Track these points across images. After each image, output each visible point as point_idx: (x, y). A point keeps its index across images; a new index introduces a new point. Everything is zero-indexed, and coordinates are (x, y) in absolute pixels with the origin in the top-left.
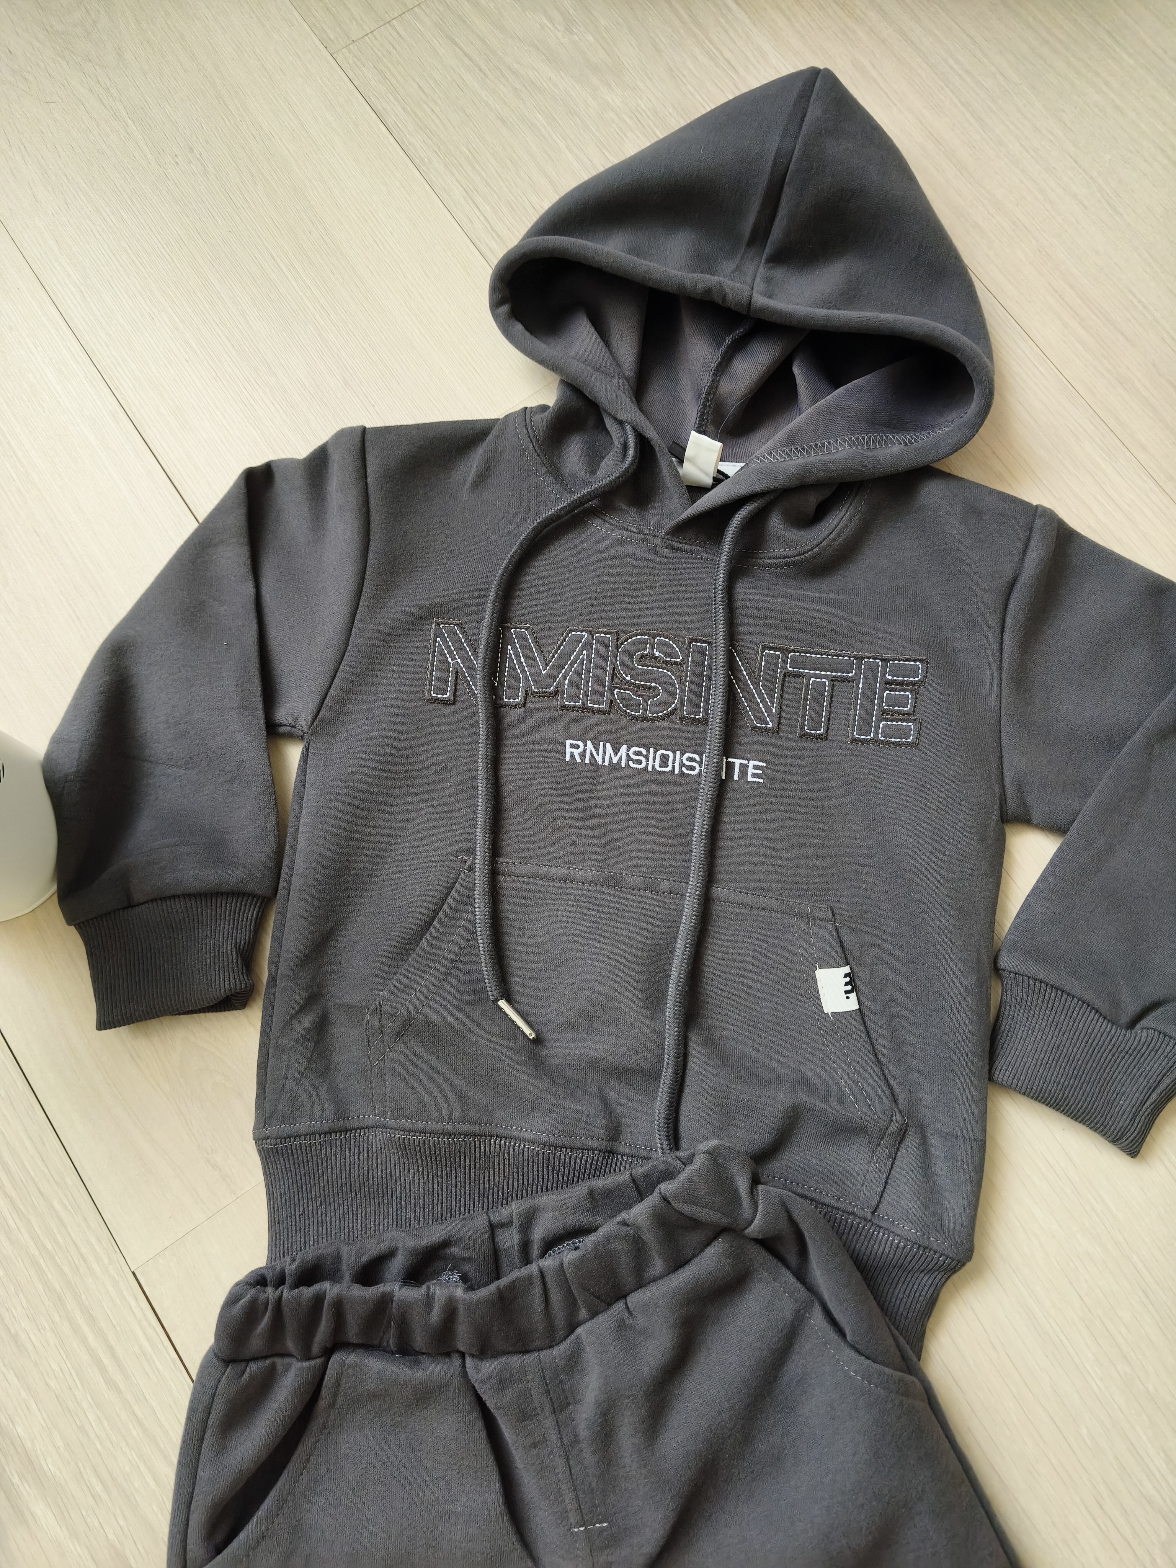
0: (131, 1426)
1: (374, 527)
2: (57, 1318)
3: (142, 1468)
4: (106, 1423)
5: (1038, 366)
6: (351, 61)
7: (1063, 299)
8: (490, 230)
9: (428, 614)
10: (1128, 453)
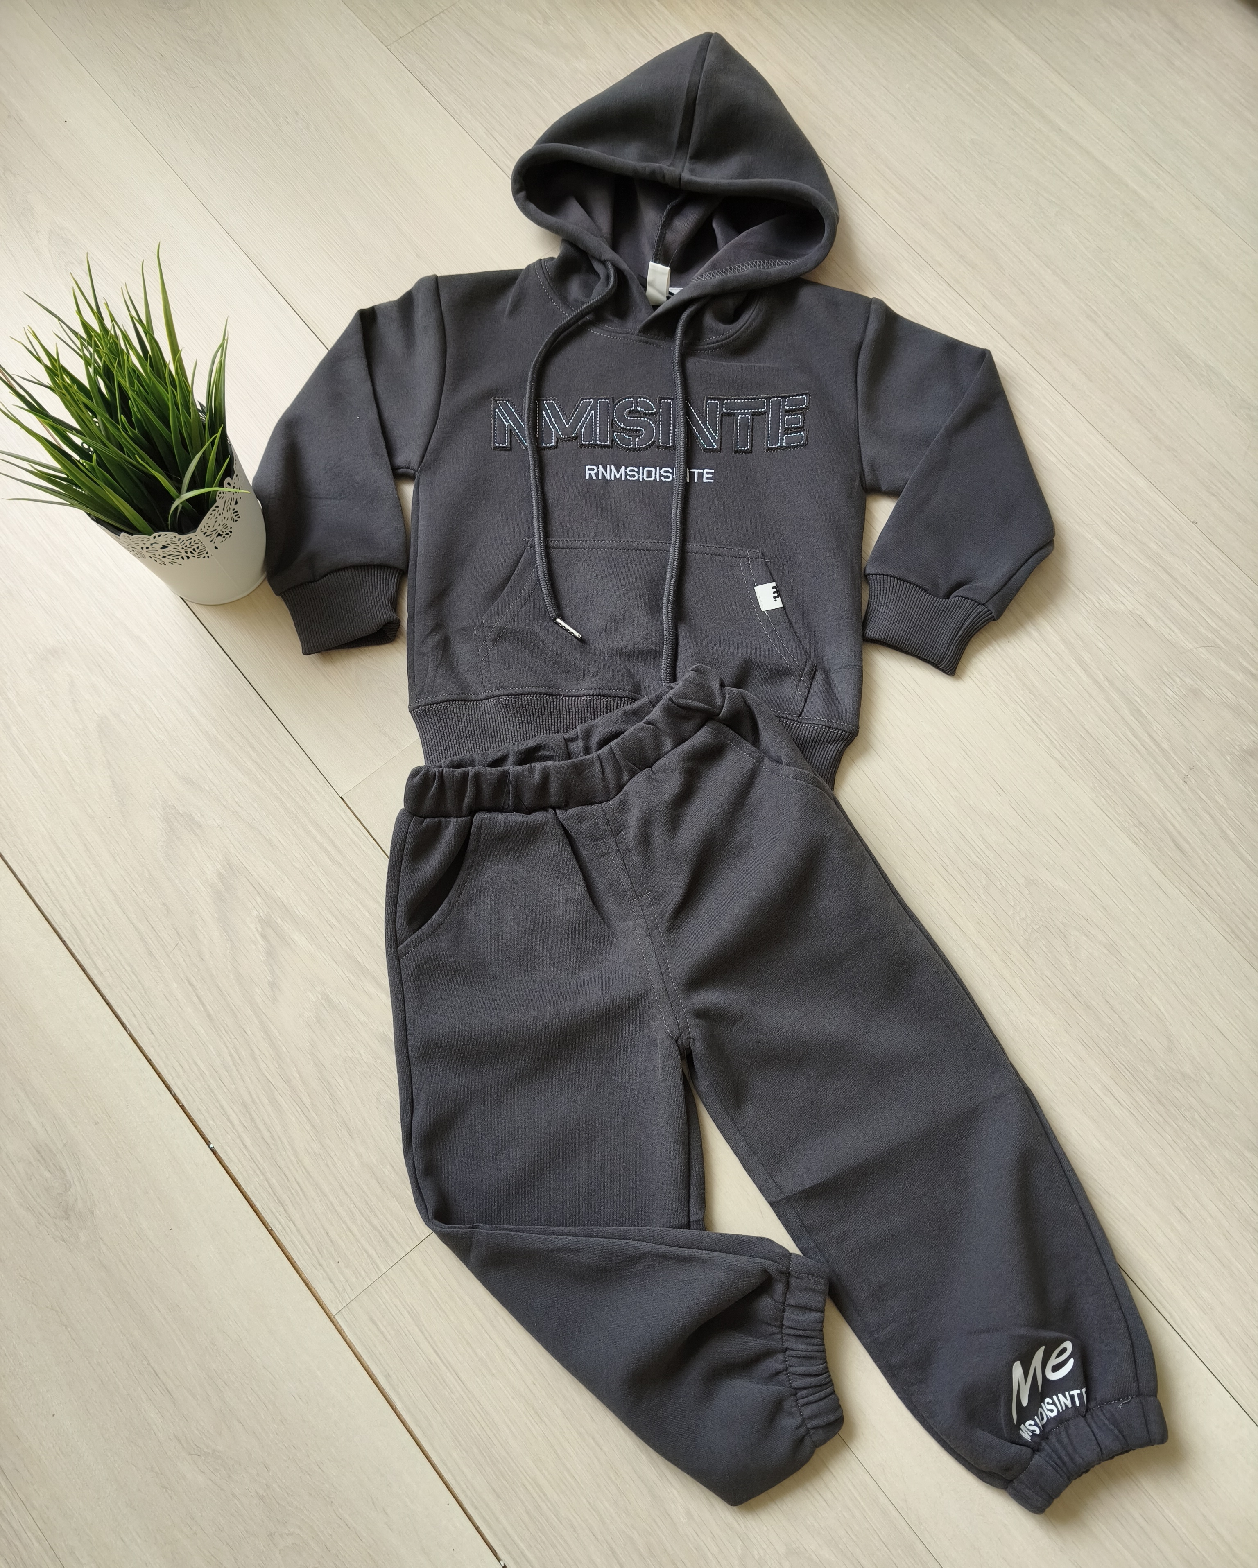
0: (350, 884)
1: (449, 339)
2: (295, 827)
3: (360, 906)
4: (334, 884)
5: (870, 217)
6: (400, 51)
7: (884, 176)
8: (505, 153)
9: (488, 395)
10: (930, 268)
